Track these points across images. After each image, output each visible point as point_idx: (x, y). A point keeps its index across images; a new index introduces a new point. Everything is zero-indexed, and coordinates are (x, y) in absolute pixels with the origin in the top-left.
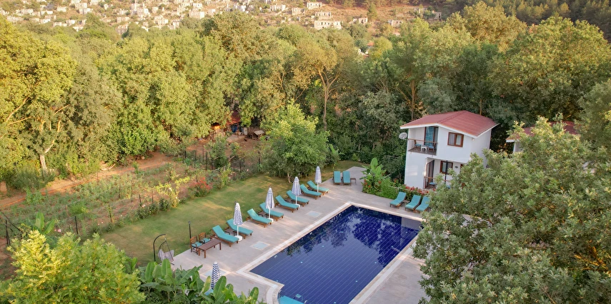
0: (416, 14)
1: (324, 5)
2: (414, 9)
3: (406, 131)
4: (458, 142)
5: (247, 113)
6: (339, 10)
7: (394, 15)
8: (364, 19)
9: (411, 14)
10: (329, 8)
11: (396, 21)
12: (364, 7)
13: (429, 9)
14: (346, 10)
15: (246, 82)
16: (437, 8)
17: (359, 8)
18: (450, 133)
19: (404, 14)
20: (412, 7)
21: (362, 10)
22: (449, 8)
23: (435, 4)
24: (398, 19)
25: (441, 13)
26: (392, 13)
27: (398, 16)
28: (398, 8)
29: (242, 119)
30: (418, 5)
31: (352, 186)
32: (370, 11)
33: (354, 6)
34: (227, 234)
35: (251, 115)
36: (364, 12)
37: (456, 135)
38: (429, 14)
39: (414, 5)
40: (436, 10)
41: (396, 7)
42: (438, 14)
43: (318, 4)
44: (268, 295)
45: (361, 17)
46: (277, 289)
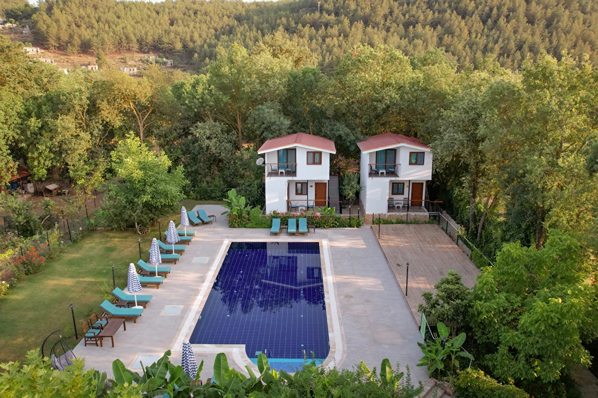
0: (147, 61)
1: (43, 51)
2: (146, 56)
3: (263, 156)
4: (317, 160)
5: (42, 161)
6: (62, 57)
7: (125, 62)
8: (94, 67)
9: (143, 62)
10: (50, 54)
11: (128, 69)
12: (92, 54)
13: (159, 57)
14: (72, 57)
15: (34, 123)
16: (168, 55)
17: (85, 55)
18: (308, 152)
19: (136, 61)
20: (142, 55)
21: (89, 58)
22: (179, 56)
23: (164, 52)
24: (130, 66)
25: (172, 61)
26: (123, 61)
27: (129, 63)
28: (127, 55)
29: (35, 170)
30: (148, 52)
31: (214, 224)
32: (99, 58)
33: (79, 53)
34: (122, 309)
35: (48, 163)
36: (92, 59)
37: (314, 153)
38: (161, 61)
39: (144, 53)
40: (167, 58)
41: (126, 54)
42: (170, 62)
43: (35, 49)
44: (237, 362)
45: (89, 64)
46: (241, 353)
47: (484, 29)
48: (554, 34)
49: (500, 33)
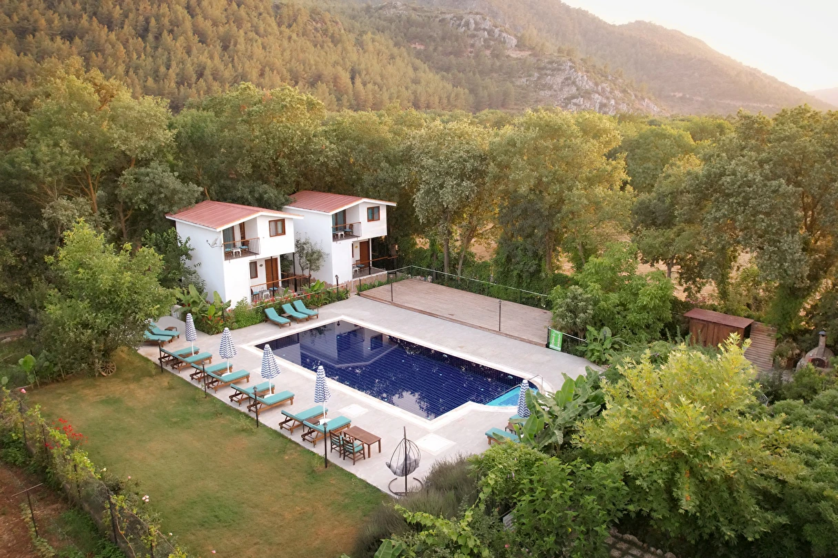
4: (280, 230)
18: (270, 221)
37: (276, 221)
47: (145, 47)
48: (236, 57)
49: (169, 53)
